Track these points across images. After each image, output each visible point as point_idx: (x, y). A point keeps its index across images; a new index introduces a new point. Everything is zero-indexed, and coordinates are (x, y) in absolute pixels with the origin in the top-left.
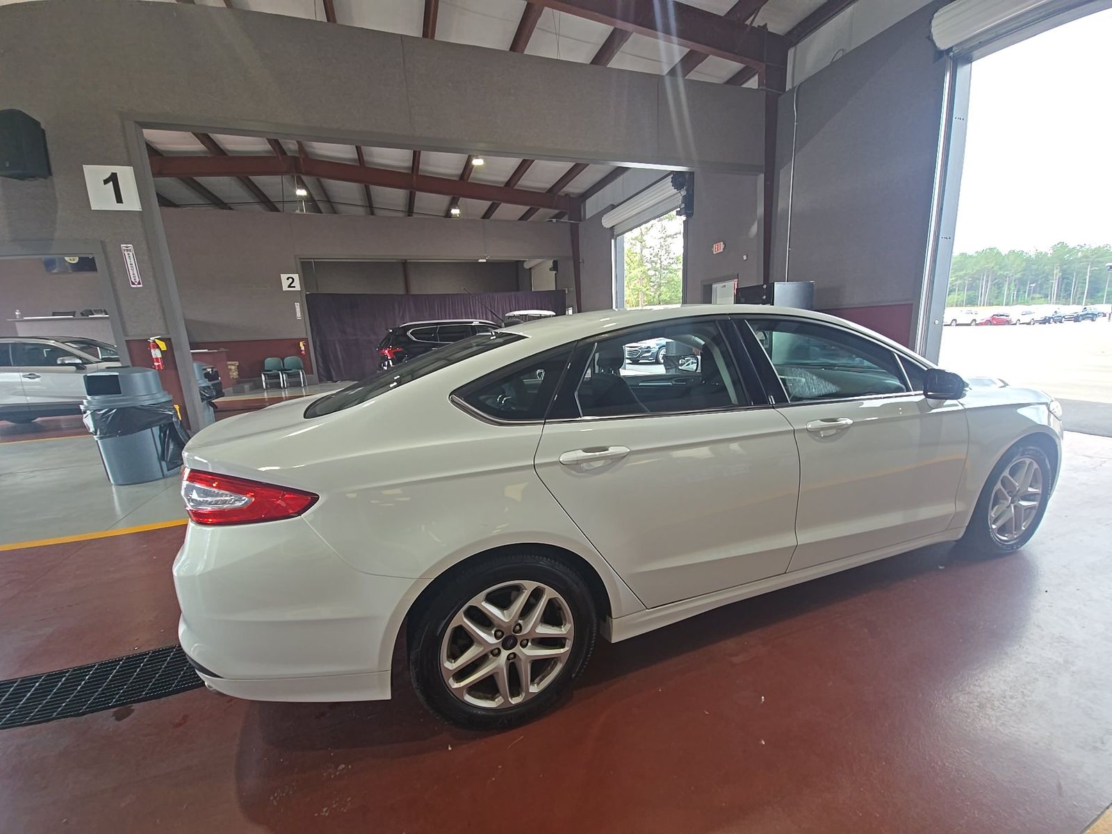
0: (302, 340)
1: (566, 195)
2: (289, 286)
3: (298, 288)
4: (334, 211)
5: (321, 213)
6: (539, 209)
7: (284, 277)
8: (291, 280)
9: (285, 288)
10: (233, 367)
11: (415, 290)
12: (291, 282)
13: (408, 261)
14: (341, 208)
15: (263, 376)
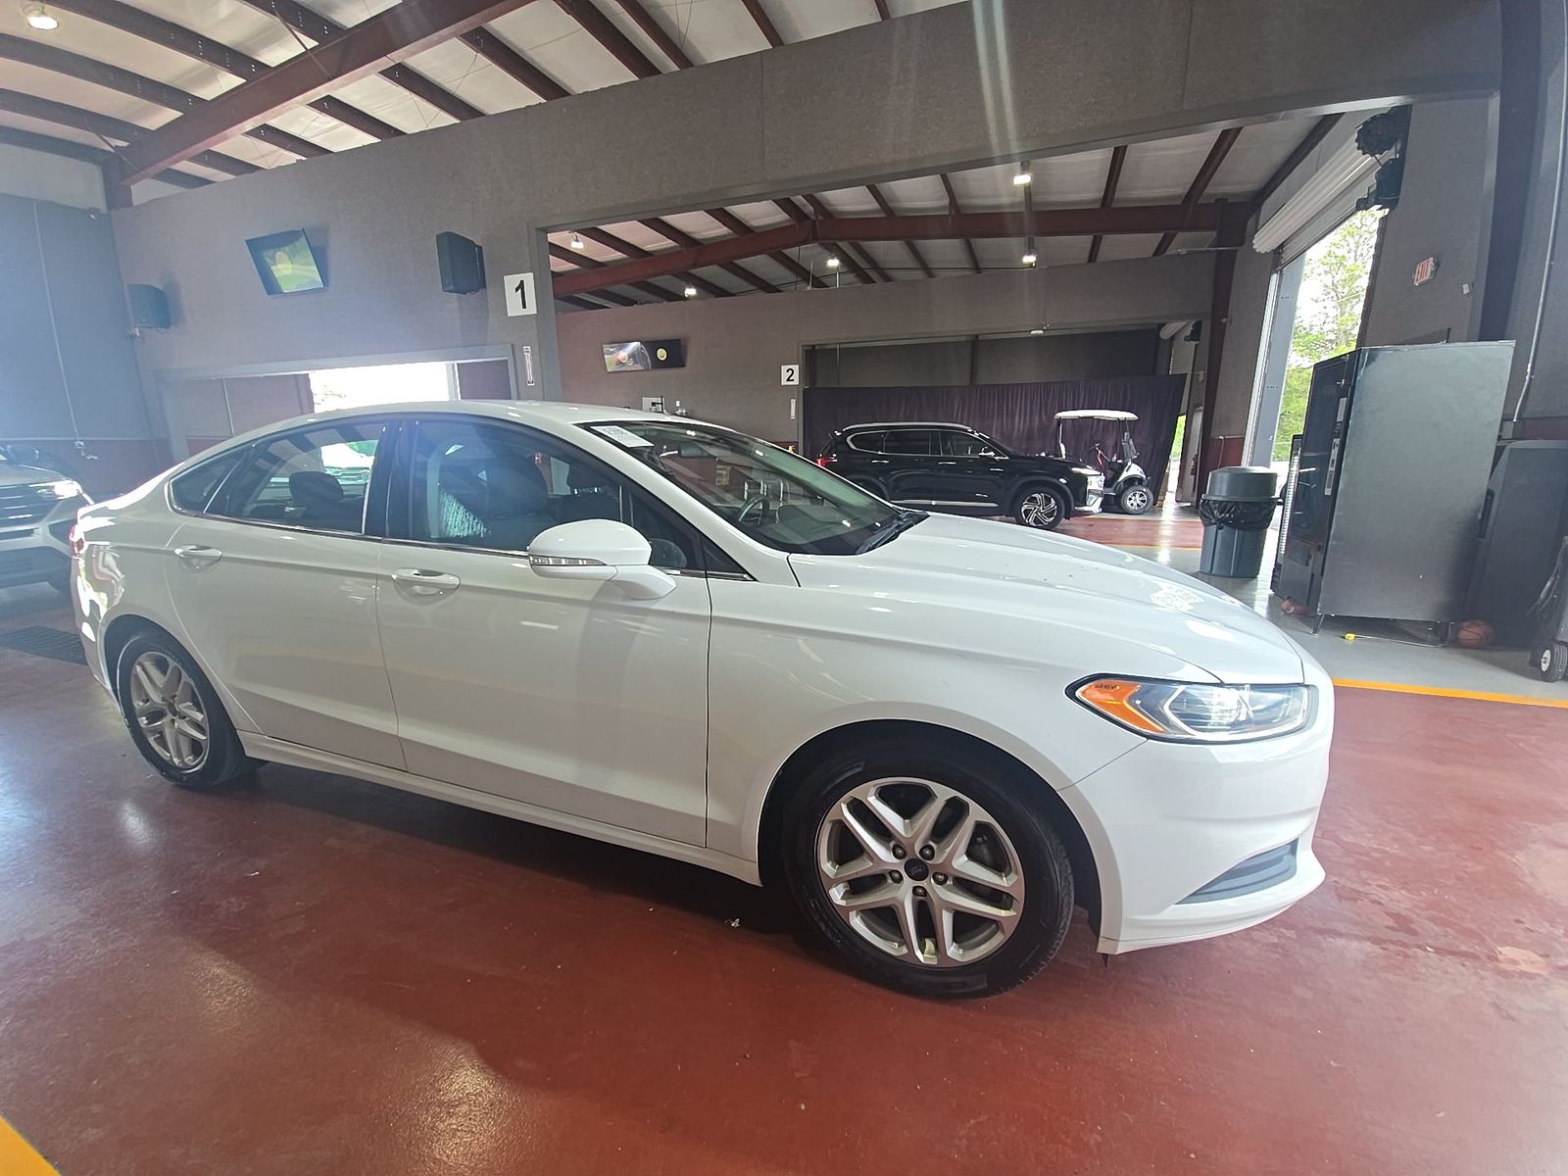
0: (791, 443)
1: (1217, 200)
2: (788, 380)
3: (796, 382)
4: (887, 279)
5: (874, 282)
6: (1175, 235)
7: (784, 368)
8: (790, 372)
9: (784, 382)
10: (724, 472)
11: (983, 379)
12: (791, 375)
13: (980, 338)
14: (894, 274)
15: (746, 486)
